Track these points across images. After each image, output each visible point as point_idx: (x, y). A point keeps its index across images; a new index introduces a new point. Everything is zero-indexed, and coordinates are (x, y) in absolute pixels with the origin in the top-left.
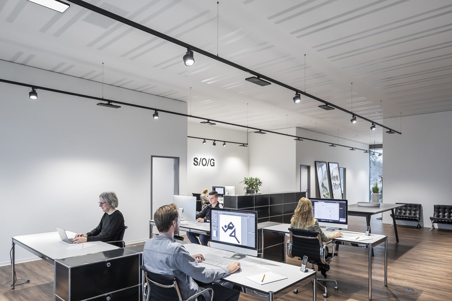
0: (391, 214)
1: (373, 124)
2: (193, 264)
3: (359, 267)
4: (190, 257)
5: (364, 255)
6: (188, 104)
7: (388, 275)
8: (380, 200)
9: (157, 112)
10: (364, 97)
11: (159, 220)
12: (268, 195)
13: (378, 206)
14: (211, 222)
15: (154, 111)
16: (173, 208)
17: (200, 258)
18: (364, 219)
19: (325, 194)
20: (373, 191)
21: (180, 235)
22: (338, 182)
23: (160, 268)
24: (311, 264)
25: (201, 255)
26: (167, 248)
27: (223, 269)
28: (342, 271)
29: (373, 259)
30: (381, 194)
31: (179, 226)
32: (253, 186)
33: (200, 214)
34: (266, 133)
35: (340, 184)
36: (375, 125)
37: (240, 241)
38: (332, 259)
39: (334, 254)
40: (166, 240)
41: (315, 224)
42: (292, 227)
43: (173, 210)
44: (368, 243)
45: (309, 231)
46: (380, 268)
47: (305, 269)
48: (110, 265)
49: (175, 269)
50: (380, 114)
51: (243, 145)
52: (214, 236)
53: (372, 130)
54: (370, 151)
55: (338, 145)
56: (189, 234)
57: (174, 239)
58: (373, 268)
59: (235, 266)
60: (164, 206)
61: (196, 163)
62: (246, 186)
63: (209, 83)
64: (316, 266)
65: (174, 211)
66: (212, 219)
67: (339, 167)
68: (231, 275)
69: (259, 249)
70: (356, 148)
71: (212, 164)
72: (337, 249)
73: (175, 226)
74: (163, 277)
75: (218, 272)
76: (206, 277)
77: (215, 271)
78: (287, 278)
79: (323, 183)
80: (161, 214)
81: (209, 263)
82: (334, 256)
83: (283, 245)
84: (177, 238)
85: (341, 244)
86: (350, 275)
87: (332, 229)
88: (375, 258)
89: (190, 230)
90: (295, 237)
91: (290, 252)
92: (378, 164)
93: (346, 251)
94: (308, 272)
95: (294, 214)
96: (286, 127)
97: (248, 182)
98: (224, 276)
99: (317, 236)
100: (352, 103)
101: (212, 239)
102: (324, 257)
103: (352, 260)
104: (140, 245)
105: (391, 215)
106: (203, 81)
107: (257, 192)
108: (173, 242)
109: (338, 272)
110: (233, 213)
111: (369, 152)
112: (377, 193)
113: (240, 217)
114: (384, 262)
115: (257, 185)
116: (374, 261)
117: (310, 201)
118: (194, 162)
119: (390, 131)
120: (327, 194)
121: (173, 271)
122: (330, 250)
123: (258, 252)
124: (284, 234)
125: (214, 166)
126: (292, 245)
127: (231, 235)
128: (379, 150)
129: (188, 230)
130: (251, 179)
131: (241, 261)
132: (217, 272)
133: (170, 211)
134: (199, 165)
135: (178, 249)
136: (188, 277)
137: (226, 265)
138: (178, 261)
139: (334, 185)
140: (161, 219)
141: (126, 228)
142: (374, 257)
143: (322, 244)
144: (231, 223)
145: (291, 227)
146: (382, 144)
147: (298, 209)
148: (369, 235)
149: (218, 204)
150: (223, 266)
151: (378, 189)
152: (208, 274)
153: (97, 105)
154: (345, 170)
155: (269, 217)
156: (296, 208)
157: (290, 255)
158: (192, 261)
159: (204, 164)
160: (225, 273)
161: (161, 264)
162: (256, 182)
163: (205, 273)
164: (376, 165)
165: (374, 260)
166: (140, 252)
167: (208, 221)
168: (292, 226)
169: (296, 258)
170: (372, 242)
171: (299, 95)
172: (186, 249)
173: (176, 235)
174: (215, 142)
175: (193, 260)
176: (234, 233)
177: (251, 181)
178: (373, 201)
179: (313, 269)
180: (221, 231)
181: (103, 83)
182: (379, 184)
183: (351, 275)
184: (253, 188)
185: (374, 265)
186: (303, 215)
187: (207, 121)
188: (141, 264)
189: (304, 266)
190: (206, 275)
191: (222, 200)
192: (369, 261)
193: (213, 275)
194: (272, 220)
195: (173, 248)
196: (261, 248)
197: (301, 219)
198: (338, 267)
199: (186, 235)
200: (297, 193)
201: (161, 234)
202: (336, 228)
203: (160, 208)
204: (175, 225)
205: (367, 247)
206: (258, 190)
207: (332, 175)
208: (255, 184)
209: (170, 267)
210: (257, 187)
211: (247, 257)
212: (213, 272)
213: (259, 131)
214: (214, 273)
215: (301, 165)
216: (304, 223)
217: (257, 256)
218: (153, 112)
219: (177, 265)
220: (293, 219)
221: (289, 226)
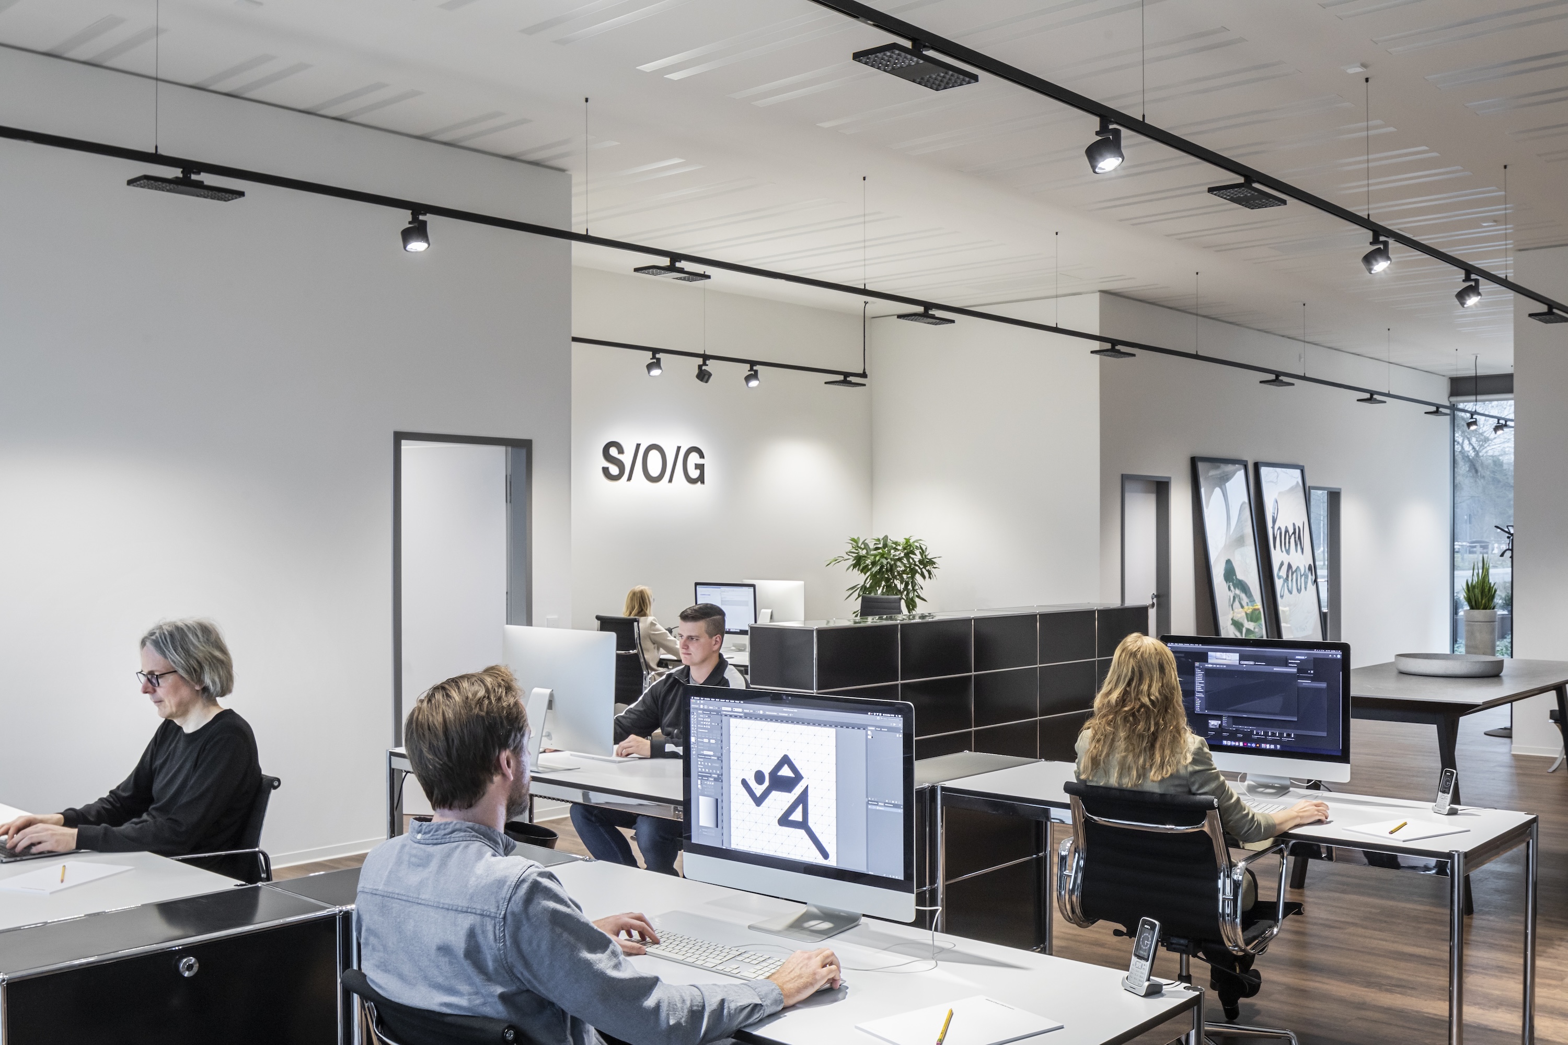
0: (1552, 712)
1: (1467, 279)
2: (601, 961)
3: (1402, 964)
4: (586, 927)
5: (1427, 908)
6: (574, 181)
7: (1538, 1001)
8: (1501, 644)
9: (421, 218)
10: (1424, 148)
11: (431, 748)
12: (967, 621)
13: (1493, 673)
14: (686, 759)
15: (407, 215)
16: (499, 686)
17: (635, 934)
18: (1429, 732)
19: (1240, 615)
20: (1469, 600)
21: (536, 821)
22: (1300, 560)
23: (440, 980)
24: (1177, 956)
25: (641, 918)
26: (472, 881)
27: (748, 984)
28: (1317, 985)
29: (1470, 926)
30: (1506, 612)
31: (528, 775)
32: (895, 577)
33: (632, 716)
34: (953, 321)
35: (1313, 568)
36: (1476, 281)
37: (831, 848)
38: (1275, 930)
39: (1286, 904)
40: (467, 847)
41: (1195, 761)
42: (1085, 781)
43: (499, 699)
44: (1447, 851)
45: (1162, 795)
46: (1503, 970)
47: (1148, 980)
48: (195, 969)
49: (513, 988)
50: (1500, 229)
51: (841, 378)
52: (701, 824)
53: (1463, 304)
54: (1453, 408)
55: (1304, 378)
56: (585, 817)
57: (505, 837)
58: (1469, 972)
59: (808, 971)
60: (455, 682)
61: (614, 470)
62: (860, 578)
63: (675, 76)
64: (1196, 966)
65: (505, 704)
66: (693, 739)
67: (1308, 484)
68: (790, 1015)
69: (921, 884)
70: (1388, 395)
71: (694, 474)
72: (1298, 880)
73: (512, 778)
74: (451, 1025)
75: (723, 1002)
76: (663, 1025)
77: (706, 994)
78: (1062, 1027)
79: (1229, 562)
80: (440, 718)
81: (681, 958)
82: (1284, 916)
83: (1040, 866)
84: (522, 833)
85: (1318, 856)
86: (1362, 1006)
87: (1277, 783)
88: (1478, 920)
89: (585, 796)
90: (1096, 824)
91: (1074, 898)
92: (1494, 472)
93: (1344, 892)
94: (1163, 995)
95: (1091, 715)
96: (1054, 293)
97: (868, 562)
98: (750, 1021)
99: (1206, 822)
100: (1368, 174)
101: (694, 840)
102: (1238, 920)
103: (1369, 932)
104: (343, 868)
105: (1553, 715)
106: (648, 67)
107: (914, 606)
108: (501, 851)
109: (1303, 993)
110: (795, 710)
111: (1447, 411)
112: (1485, 608)
113: (832, 731)
114: (1522, 938)
115: (913, 572)
116: (1474, 936)
117: (1167, 650)
118: (607, 464)
119: (1550, 312)
120: (1252, 617)
121: (502, 997)
122: (1265, 888)
123: (920, 900)
124: (1046, 813)
125: (703, 482)
126: (1082, 863)
127: (784, 821)
128: (1495, 403)
129: (577, 796)
130: (885, 546)
131: (839, 946)
132: (719, 998)
133: (486, 702)
134: (629, 479)
135: (525, 886)
136: (577, 1027)
137: (764, 964)
138: (525, 946)
139: (1283, 573)
140: (441, 744)
141: (275, 788)
142: (1475, 916)
143: (1225, 858)
144: (785, 760)
145: (1078, 778)
146: (1510, 377)
147: (1109, 693)
148: (1453, 812)
149: (722, 664)
150: (748, 972)
151: (1490, 588)
152: (672, 1007)
153: (131, 188)
154: (1334, 498)
155: (973, 729)
156: (1100, 688)
157: (1073, 911)
158: (592, 950)
159: (655, 471)
160: (756, 1005)
161: (443, 961)
162: (905, 561)
163: (658, 1007)
164: (1484, 477)
165: (1474, 932)
166: (341, 905)
167: (669, 748)
168: (1083, 777)
169: (1103, 929)
170: (1466, 844)
171: (1117, 133)
172: (566, 890)
173: (517, 819)
174: (705, 364)
175: (599, 943)
176: (800, 808)
177: (882, 556)
178: (1467, 647)
179: (1185, 978)
180: (739, 797)
181: (157, 79)
182: (1495, 567)
183: (1364, 1003)
184: (890, 588)
185: (1475, 955)
186: (1136, 722)
187: (666, 261)
188: (347, 964)
189: (1140, 968)
190: (663, 1015)
191: (744, 646)
192: (1451, 938)
193: (696, 1014)
194: (987, 743)
195: (501, 883)
196: (933, 880)
197: (1128, 738)
198: (1302, 966)
199: (566, 819)
200: (1107, 614)
201: (440, 817)
202: (1296, 782)
203: (436, 689)
204: (510, 772)
205: (1441, 868)
206: (919, 597)
207: (1274, 521)
208: (904, 572)
209: (489, 978)
210: (914, 585)
211: (867, 924)
212: (699, 999)
213: (921, 309)
214: (703, 1007)
215: (1125, 478)
216: (1141, 761)
217: (912, 918)
218: (404, 218)
219: (519, 968)
220: (1085, 741)
221: (1066, 772)
